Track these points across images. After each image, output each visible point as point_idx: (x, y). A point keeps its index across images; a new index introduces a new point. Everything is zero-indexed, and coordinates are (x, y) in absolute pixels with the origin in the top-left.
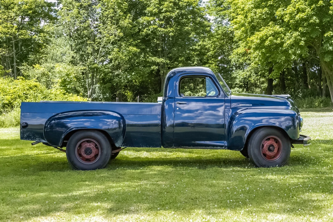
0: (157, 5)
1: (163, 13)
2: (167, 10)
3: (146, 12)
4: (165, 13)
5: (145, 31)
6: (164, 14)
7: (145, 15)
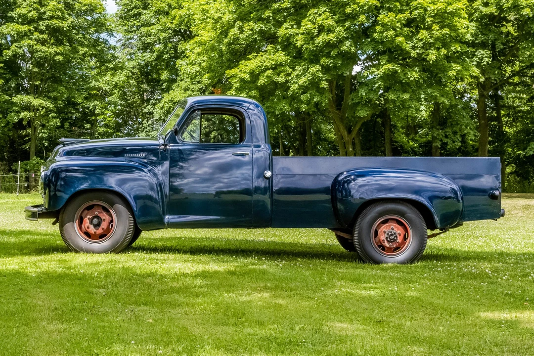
0: (35, 6)
1: (46, 19)
2: (53, 14)
3: (14, 16)
4: (49, 20)
5: (13, 49)
6: (47, 22)
7: (12, 20)
